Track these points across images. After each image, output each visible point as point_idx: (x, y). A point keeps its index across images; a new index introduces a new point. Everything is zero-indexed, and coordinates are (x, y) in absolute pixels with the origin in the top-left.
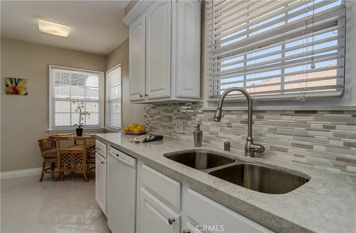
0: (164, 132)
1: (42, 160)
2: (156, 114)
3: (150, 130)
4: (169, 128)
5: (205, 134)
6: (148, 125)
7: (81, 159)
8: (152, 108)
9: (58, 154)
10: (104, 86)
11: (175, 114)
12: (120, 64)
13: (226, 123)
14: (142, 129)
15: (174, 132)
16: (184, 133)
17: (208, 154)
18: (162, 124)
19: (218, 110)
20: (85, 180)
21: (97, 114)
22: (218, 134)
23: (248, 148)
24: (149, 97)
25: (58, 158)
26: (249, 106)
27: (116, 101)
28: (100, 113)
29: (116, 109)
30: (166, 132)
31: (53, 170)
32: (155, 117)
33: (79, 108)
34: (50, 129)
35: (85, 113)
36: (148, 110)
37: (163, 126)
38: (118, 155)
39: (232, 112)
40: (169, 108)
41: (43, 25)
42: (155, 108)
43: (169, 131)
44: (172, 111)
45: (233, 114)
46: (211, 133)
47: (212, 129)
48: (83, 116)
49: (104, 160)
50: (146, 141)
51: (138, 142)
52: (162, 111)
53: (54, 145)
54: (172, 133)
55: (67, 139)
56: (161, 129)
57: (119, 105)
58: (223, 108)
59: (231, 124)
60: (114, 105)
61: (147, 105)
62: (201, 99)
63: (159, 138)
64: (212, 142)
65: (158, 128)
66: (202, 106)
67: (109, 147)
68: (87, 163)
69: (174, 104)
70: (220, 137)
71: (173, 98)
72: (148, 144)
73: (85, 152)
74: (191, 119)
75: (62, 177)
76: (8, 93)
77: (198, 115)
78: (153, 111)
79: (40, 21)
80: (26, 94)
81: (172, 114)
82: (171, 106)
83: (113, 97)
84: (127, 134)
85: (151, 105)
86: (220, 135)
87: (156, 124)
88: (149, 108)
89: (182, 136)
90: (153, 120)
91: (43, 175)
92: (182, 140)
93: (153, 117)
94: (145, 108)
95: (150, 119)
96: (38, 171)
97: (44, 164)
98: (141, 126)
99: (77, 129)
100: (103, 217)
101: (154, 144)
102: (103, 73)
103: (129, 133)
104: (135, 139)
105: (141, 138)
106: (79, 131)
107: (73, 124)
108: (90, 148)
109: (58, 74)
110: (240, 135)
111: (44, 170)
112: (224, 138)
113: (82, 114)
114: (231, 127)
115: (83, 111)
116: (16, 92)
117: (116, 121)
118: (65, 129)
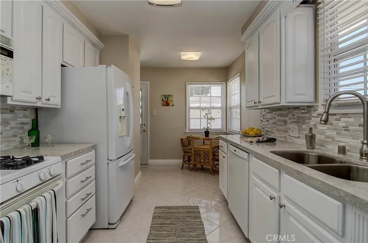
0: (279, 135)
1: (182, 153)
2: (271, 119)
3: (267, 134)
4: (284, 131)
5: (318, 137)
6: (264, 128)
7: (208, 156)
8: (268, 113)
9: (193, 150)
10: (226, 95)
11: (290, 119)
12: (239, 74)
13: (343, 127)
14: (258, 132)
15: (289, 135)
16: (299, 137)
17: (318, 156)
18: (278, 128)
19: (325, 114)
20: (211, 174)
21: (220, 119)
22: (334, 138)
23: (364, 152)
24: (262, 103)
25: (193, 153)
26: (364, 109)
27: (236, 107)
28: (222, 118)
29: (236, 114)
30: (282, 136)
31: (189, 162)
32: (271, 122)
33: (206, 114)
34: (187, 131)
35: (212, 119)
36: (264, 115)
37: (278, 130)
38: (235, 151)
39: (349, 116)
40: (284, 113)
41: (184, 55)
42: (270, 113)
43: (284, 135)
44: (286, 116)
45: (350, 117)
46: (327, 137)
47: (328, 133)
48: (209, 121)
49: (225, 155)
50: (258, 142)
51: (251, 142)
52: (278, 115)
53: (189, 142)
54: (287, 137)
55: (198, 139)
56: (276, 132)
57: (239, 110)
58: (331, 111)
59: (348, 127)
60: (234, 111)
61: (263, 110)
62: (316, 103)
63: (272, 141)
64: (328, 146)
65: (273, 131)
66: (317, 110)
67: (229, 144)
68: (213, 160)
69: (289, 109)
70: (336, 141)
71: (283, 103)
72: (260, 144)
73: (211, 150)
74: (305, 123)
75: (195, 169)
76: (163, 105)
77: (312, 119)
78: (269, 116)
79: (182, 53)
80: (173, 105)
81: (287, 119)
82: (285, 110)
83: (233, 104)
84: (244, 136)
85: (267, 110)
86: (336, 139)
87: (271, 127)
88: (265, 113)
89: (297, 140)
90: (268, 124)
91: (183, 165)
92: (296, 144)
93: (268, 121)
94: (261, 113)
95: (266, 123)
96: (180, 161)
97: (184, 157)
98: (257, 130)
99: (205, 132)
100: (225, 202)
101: (267, 145)
102: (224, 83)
103: (245, 135)
104: (250, 139)
105: (255, 140)
106: (207, 133)
107: (202, 128)
108: (215, 148)
109: (192, 89)
110: (358, 139)
111: (184, 161)
112: (341, 142)
113: (209, 119)
114: (348, 130)
115: (209, 117)
116: (168, 104)
117: (236, 126)
118: (197, 131)
